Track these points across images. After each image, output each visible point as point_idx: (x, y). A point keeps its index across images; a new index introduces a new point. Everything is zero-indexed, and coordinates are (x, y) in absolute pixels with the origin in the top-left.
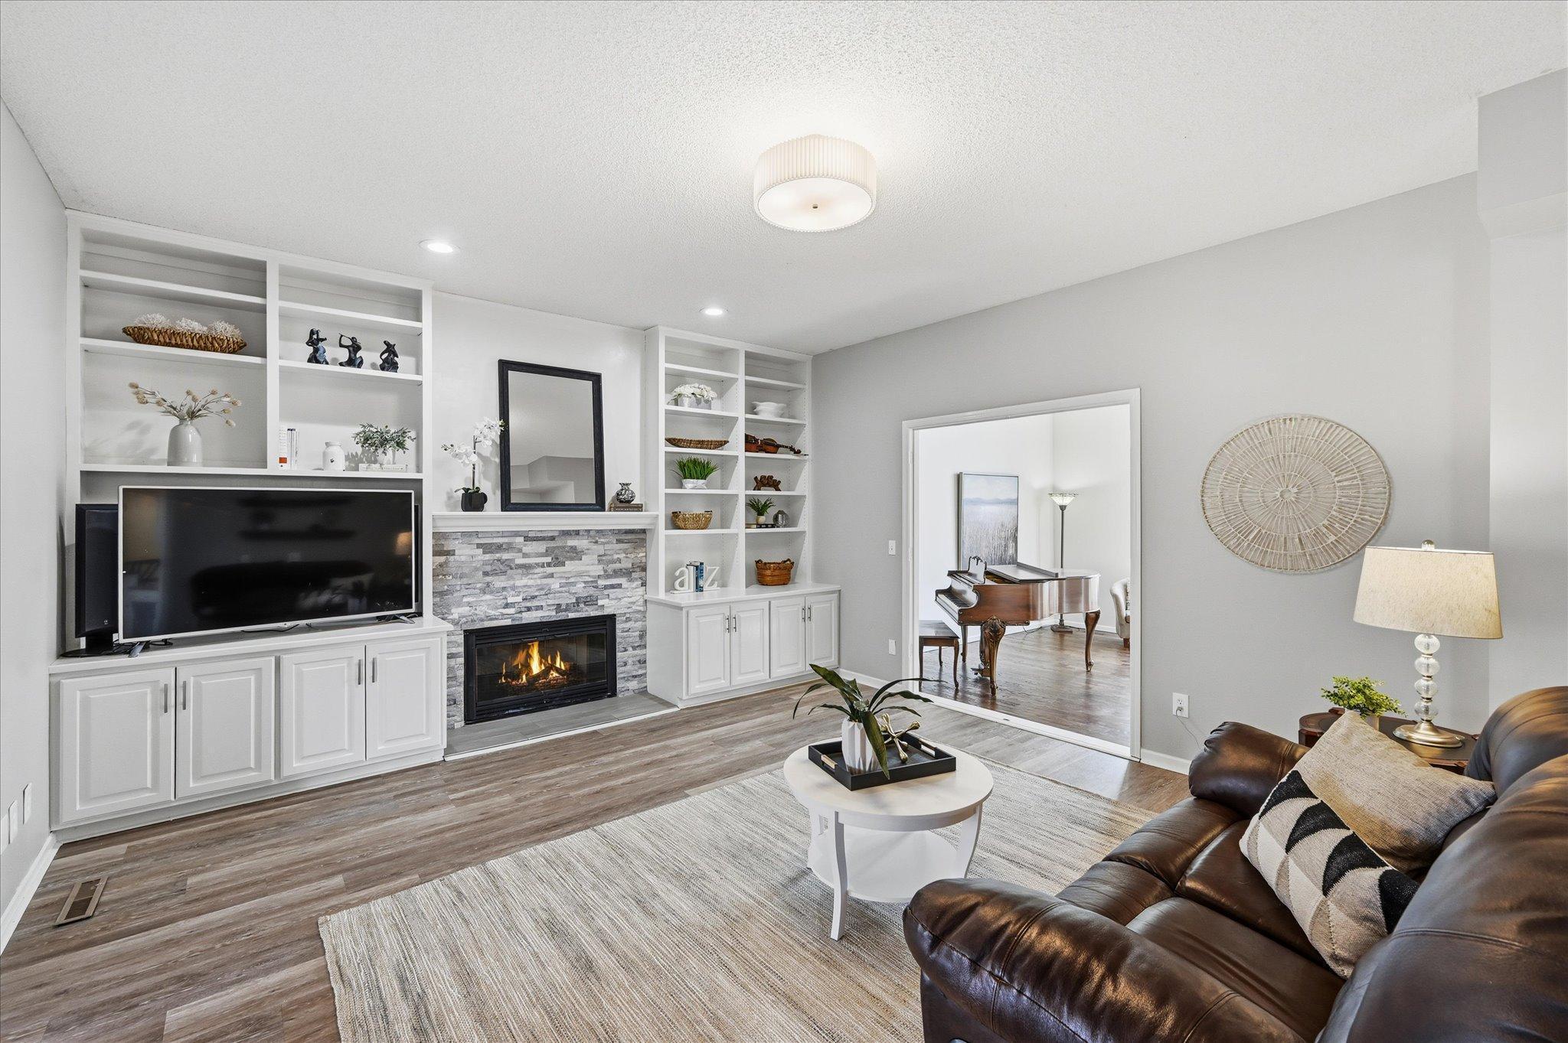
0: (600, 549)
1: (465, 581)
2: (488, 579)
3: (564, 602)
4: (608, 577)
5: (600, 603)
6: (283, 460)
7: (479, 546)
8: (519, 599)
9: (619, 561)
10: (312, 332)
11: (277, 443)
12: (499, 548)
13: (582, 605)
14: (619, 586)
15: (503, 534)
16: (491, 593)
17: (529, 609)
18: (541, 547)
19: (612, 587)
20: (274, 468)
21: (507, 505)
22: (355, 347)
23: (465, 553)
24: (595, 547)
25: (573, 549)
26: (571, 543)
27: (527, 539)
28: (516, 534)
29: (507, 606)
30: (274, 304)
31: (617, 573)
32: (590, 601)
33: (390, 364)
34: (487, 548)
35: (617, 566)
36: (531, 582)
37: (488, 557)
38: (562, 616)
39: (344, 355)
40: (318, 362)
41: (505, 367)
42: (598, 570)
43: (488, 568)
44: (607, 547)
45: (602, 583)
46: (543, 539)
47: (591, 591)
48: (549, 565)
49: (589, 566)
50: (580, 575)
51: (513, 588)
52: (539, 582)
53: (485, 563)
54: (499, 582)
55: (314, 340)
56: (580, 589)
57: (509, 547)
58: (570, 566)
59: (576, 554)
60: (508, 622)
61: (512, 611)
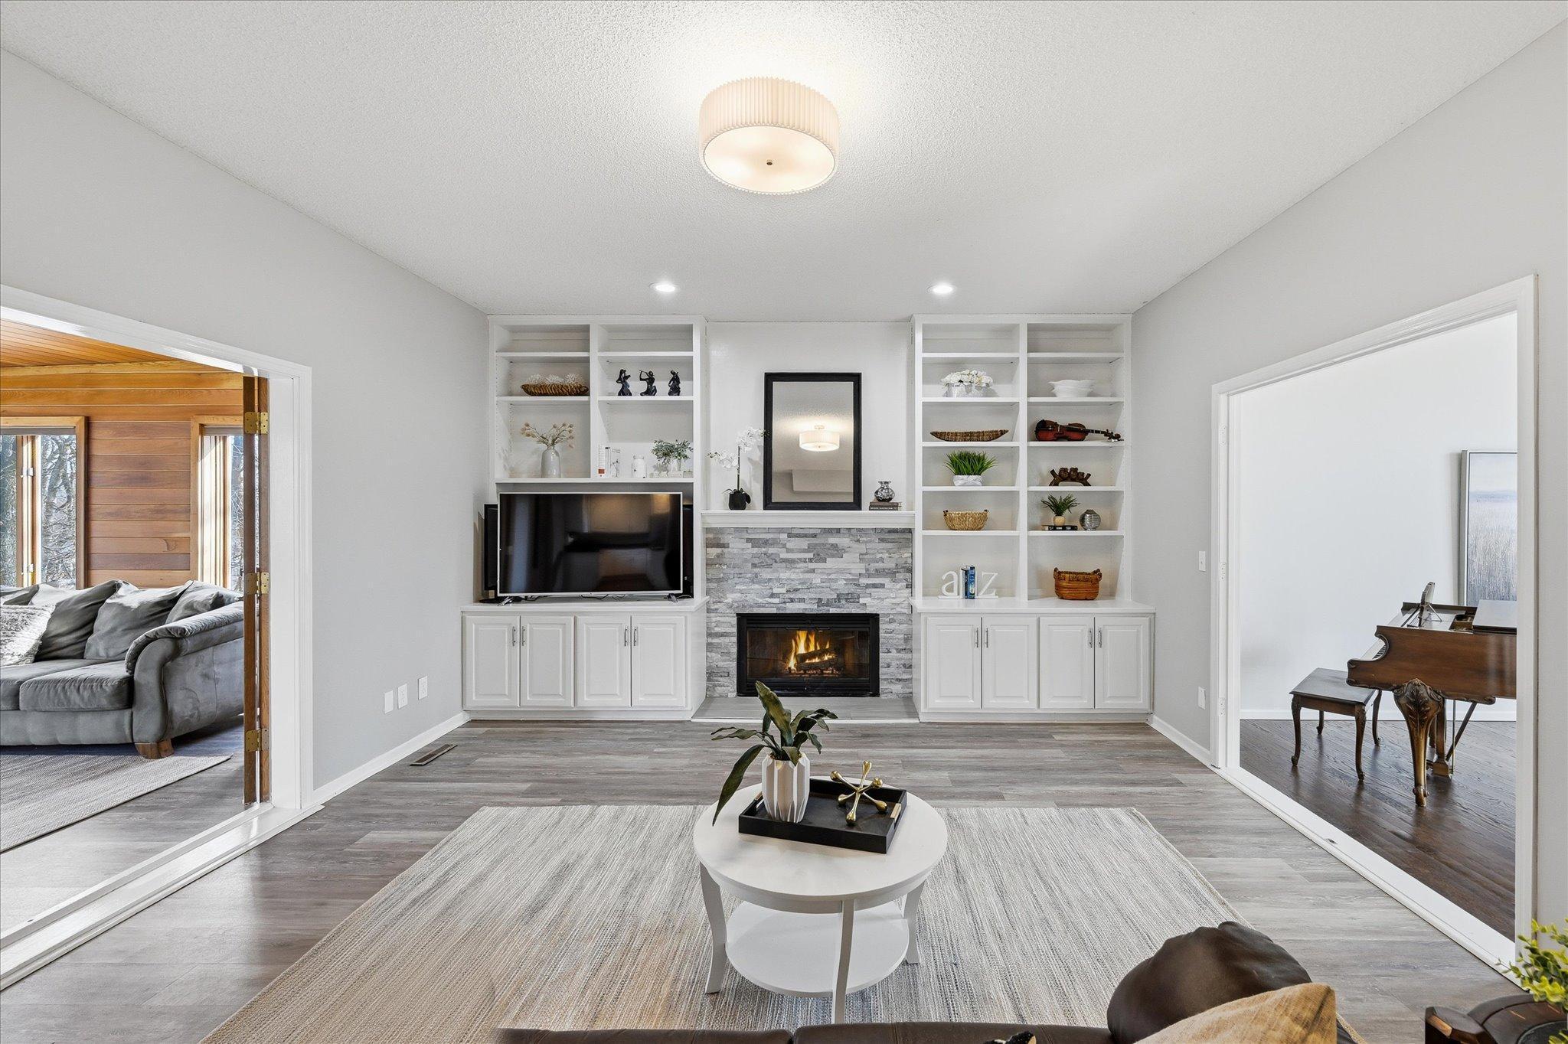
0: (862, 548)
1: (737, 570)
2: (757, 570)
3: (825, 597)
4: (869, 576)
5: (862, 601)
6: (601, 471)
7: (748, 540)
8: (783, 590)
9: (882, 560)
10: (622, 372)
11: (598, 458)
12: (766, 543)
13: (843, 602)
14: (882, 586)
15: (769, 531)
16: (759, 583)
17: (792, 600)
18: (804, 543)
19: (875, 586)
20: (595, 478)
21: (768, 504)
22: (651, 380)
23: (737, 546)
24: (855, 545)
25: (834, 546)
26: (832, 540)
27: (790, 535)
28: (781, 531)
29: (772, 596)
30: (595, 355)
31: (879, 573)
32: (852, 598)
33: (675, 390)
34: (755, 543)
35: (880, 565)
36: (793, 576)
37: (755, 550)
38: (823, 610)
39: (644, 386)
40: (624, 395)
41: (771, 378)
42: (860, 568)
43: (756, 561)
44: (870, 546)
45: (864, 581)
46: (806, 536)
47: (852, 589)
48: (811, 560)
49: (850, 564)
50: (840, 571)
51: (779, 580)
52: (801, 576)
53: (754, 556)
54: (766, 574)
55: (623, 378)
56: (841, 586)
57: (775, 543)
58: (831, 563)
59: (837, 551)
60: (774, 611)
61: (776, 600)
